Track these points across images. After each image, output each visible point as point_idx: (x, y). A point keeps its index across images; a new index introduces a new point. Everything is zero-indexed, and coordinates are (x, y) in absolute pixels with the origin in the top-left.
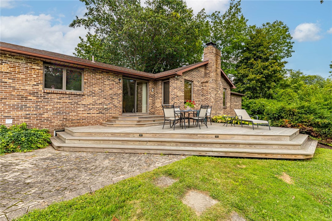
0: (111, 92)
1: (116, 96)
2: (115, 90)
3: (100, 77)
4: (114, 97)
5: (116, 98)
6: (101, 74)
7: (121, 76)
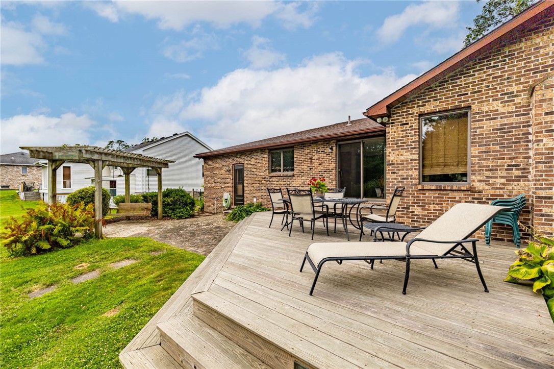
0: (321, 168)
1: (327, 174)
2: (326, 164)
3: (309, 151)
4: (324, 175)
5: (328, 175)
6: (310, 147)
7: (333, 143)
